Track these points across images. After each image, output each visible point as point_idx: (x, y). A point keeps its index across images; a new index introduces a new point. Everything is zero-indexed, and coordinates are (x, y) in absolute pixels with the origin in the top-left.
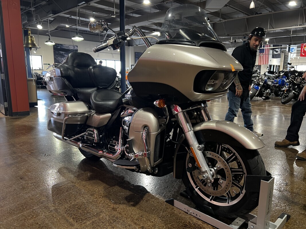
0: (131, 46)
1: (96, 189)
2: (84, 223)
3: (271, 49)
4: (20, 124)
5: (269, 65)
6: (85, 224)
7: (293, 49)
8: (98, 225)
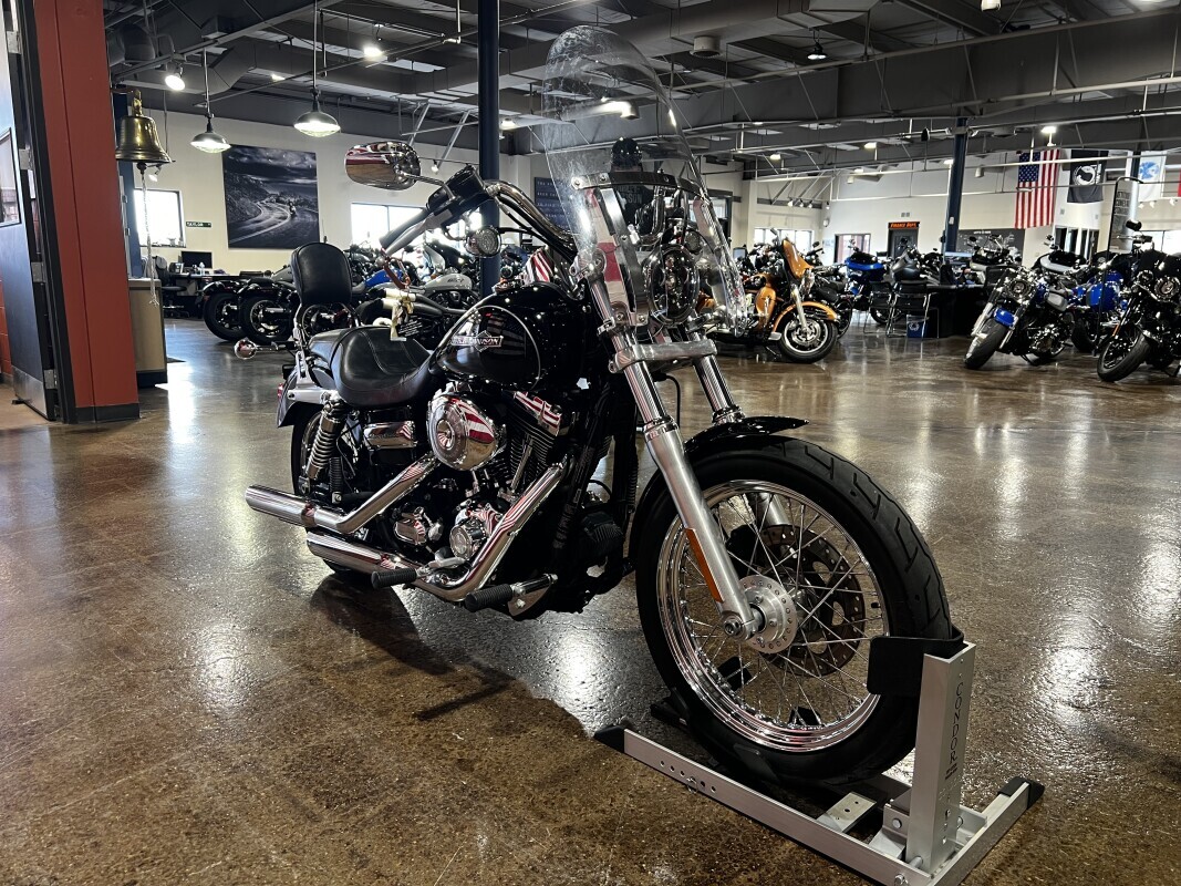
0: (523, 153)
1: (398, 693)
2: (356, 813)
3: (1066, 167)
4: (104, 453)
5: (1057, 230)
6: (360, 817)
7: (1151, 165)
8: (408, 820)
